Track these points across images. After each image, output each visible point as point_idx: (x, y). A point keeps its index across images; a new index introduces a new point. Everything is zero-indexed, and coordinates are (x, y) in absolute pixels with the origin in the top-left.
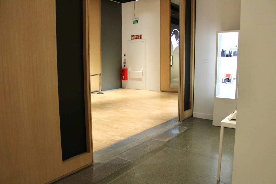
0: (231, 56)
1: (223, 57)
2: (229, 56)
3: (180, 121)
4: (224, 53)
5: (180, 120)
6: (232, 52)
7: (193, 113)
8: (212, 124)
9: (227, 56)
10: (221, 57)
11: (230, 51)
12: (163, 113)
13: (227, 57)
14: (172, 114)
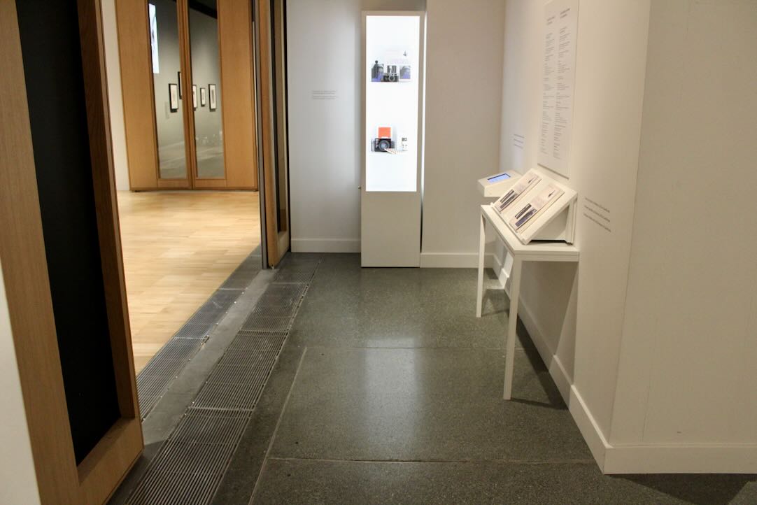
0: (395, 79)
1: (377, 81)
2: (392, 78)
3: (268, 267)
4: (380, 70)
5: (270, 264)
6: (394, 68)
7: (292, 239)
8: (360, 263)
9: (386, 79)
10: (372, 81)
11: (391, 67)
12: (197, 253)
13: (388, 81)
14: (226, 251)
